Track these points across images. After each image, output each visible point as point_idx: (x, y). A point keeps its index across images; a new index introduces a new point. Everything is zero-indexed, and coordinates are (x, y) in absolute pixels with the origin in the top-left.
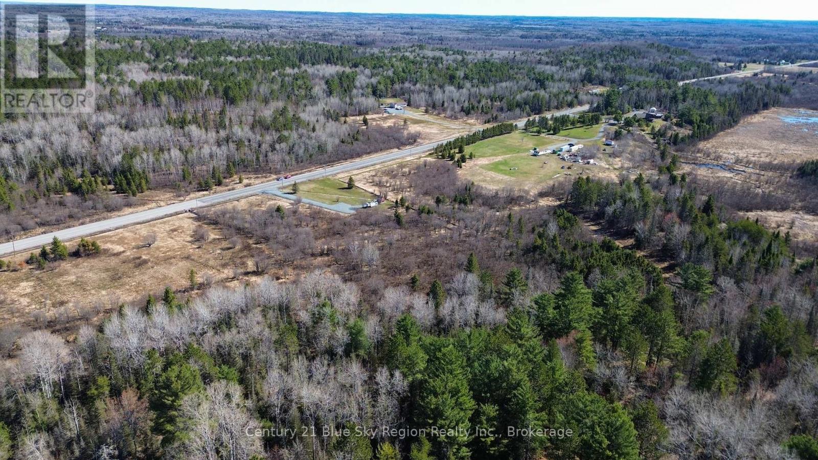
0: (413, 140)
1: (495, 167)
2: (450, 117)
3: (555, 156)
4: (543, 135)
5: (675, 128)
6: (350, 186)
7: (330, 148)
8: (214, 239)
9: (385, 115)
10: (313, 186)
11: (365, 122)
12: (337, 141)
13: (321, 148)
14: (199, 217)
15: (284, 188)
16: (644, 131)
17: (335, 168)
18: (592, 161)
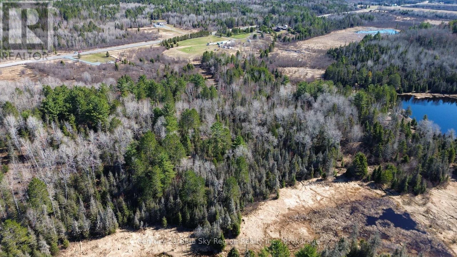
0: (156, 38)
1: (183, 50)
2: (186, 29)
3: (217, 45)
4: (222, 37)
5: (290, 34)
6: (108, 56)
7: (108, 40)
8: (29, 74)
9: (152, 27)
10: (91, 55)
11: (138, 30)
12: (114, 37)
13: (104, 41)
14: (28, 66)
15: (76, 56)
16: (272, 35)
17: (108, 49)
18: (230, 47)
